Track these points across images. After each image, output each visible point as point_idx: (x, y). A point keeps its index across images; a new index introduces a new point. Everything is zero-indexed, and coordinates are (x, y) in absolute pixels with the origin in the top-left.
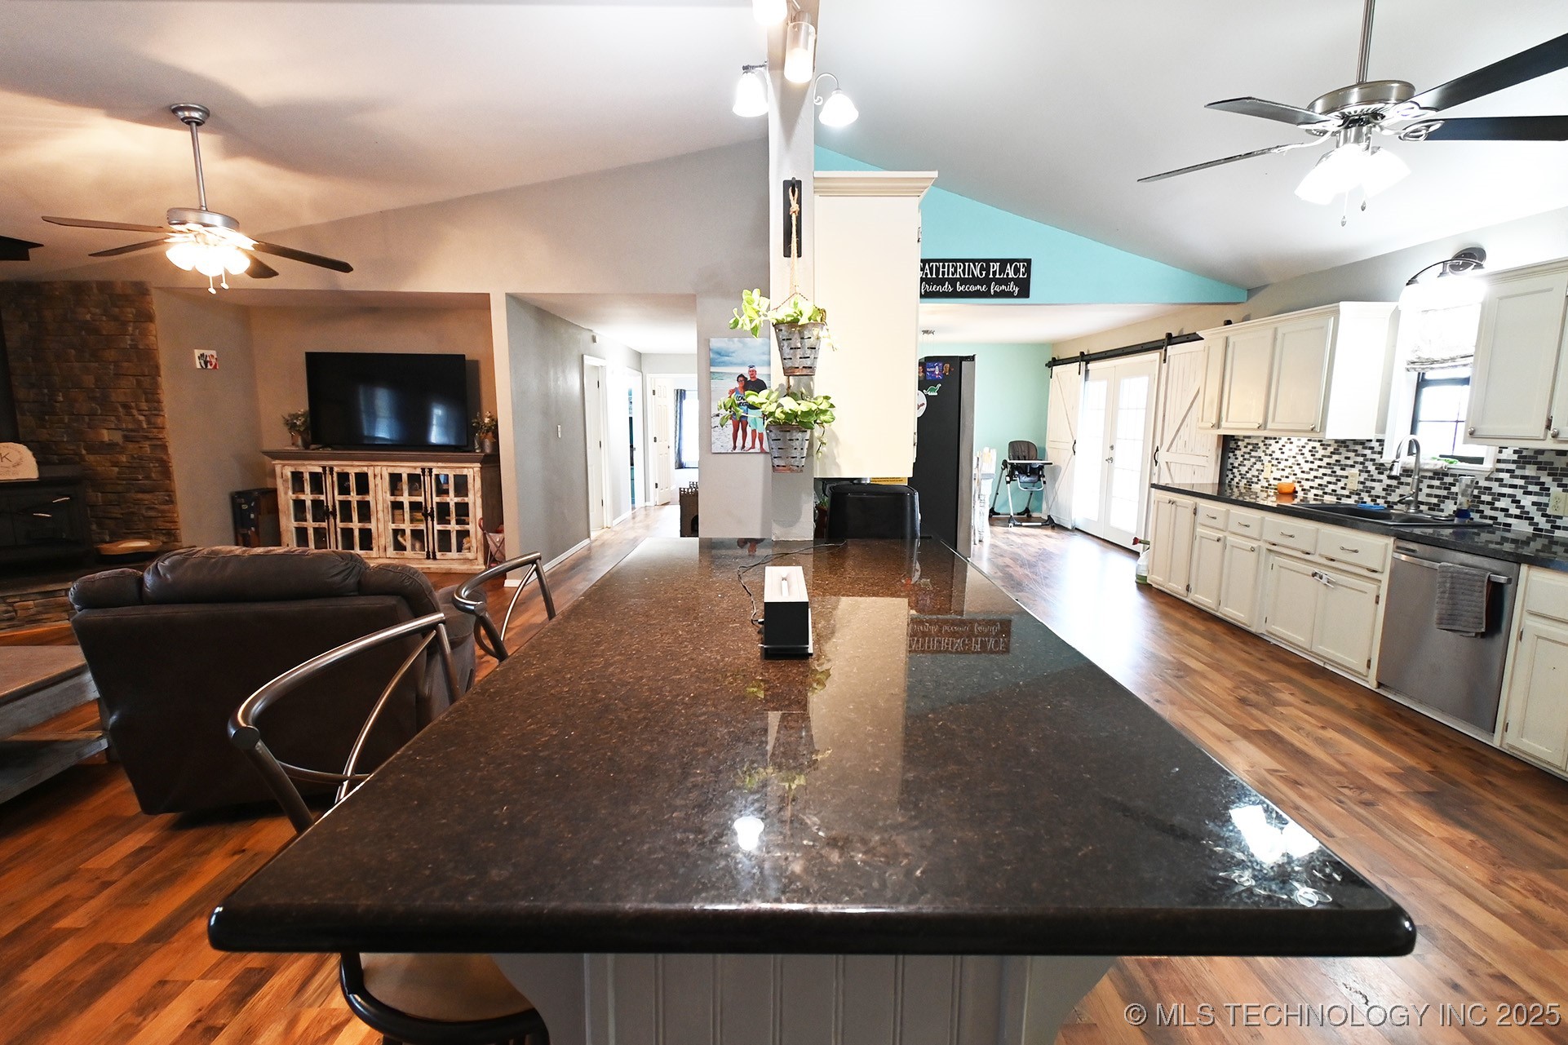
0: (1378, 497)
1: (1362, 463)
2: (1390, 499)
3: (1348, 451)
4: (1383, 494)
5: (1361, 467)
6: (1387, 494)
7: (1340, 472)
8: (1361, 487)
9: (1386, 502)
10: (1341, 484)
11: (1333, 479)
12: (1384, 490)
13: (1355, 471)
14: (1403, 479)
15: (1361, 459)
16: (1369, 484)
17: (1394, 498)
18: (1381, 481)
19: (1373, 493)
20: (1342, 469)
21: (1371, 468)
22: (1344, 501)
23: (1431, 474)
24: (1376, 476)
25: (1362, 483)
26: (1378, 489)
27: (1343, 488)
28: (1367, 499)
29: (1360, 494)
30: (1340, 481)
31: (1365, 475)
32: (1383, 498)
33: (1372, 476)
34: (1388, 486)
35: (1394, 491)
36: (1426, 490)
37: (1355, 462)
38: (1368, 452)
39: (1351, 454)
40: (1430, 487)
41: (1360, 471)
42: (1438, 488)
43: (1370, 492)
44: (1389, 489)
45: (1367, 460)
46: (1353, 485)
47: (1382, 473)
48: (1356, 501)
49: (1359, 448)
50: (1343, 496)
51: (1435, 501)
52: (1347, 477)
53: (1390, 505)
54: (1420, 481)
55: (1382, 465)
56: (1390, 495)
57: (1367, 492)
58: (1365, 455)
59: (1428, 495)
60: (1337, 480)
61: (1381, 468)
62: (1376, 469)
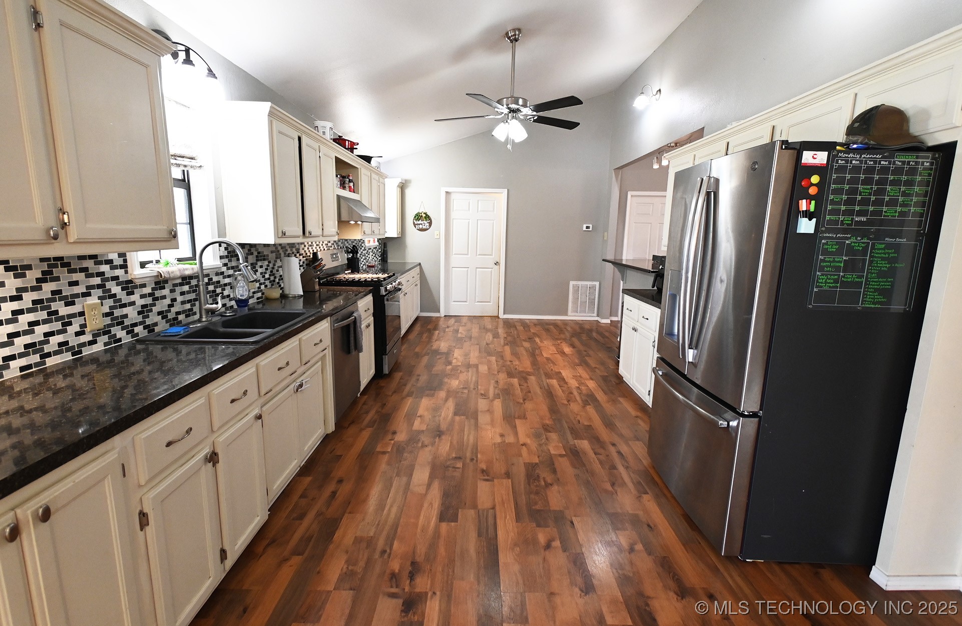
0: (135, 325)
1: (99, 286)
2: (148, 322)
3: (70, 272)
4: (140, 319)
5: (99, 292)
6: (144, 317)
7: (64, 311)
8: (108, 320)
9: (145, 328)
10: (75, 327)
11: (58, 326)
12: (139, 313)
13: (93, 300)
14: (158, 294)
15: (97, 281)
16: (117, 313)
17: (153, 318)
18: (133, 303)
19: (127, 322)
20: (67, 305)
21: (116, 289)
22: (86, 351)
23: (180, 281)
24: (125, 299)
25: (107, 315)
26: (132, 314)
27: (78, 334)
28: (120, 333)
29: (110, 332)
30: (70, 324)
31: (110, 302)
32: (141, 323)
33: (120, 300)
34: (143, 306)
35: (151, 311)
36: (180, 299)
37: (88, 287)
38: (105, 268)
39: (79, 276)
40: (182, 293)
41: (99, 298)
42: (189, 292)
43: (123, 323)
44: (144, 311)
45: (107, 280)
46: (95, 322)
47: (132, 293)
48: (106, 344)
49: (89, 264)
50: (83, 345)
51: (188, 306)
52: (82, 314)
53: (150, 328)
54: (172, 291)
55: (131, 282)
56: (148, 317)
57: (118, 324)
58: (102, 274)
59: (183, 303)
60: (64, 325)
61: (129, 286)
62: (123, 289)
